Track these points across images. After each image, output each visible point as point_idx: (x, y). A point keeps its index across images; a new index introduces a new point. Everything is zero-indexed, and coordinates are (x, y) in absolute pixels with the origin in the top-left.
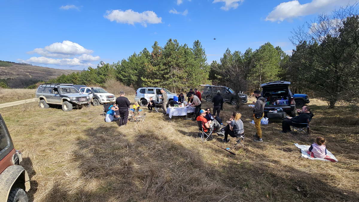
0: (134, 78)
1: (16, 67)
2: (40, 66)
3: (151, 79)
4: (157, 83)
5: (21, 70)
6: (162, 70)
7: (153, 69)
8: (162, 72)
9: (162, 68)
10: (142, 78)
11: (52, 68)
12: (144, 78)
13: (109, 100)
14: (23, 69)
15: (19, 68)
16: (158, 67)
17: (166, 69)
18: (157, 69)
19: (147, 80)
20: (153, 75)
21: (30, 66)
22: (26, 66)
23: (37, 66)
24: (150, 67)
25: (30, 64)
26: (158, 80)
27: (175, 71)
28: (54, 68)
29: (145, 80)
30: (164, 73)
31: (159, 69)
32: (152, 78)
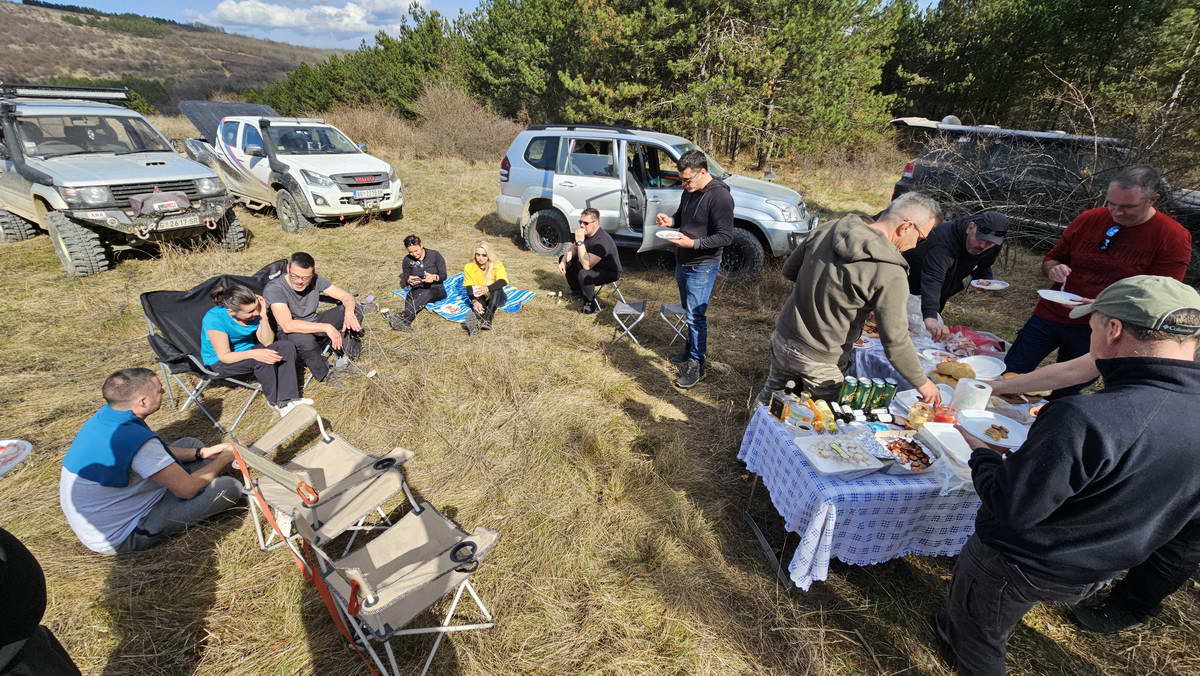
0: (534, 77)
1: (182, 37)
2: (248, 34)
3: (607, 83)
4: (632, 102)
5: (196, 49)
6: (658, 36)
7: (615, 29)
8: (660, 45)
9: (661, 22)
10: (565, 78)
11: (283, 44)
12: (573, 77)
13: (359, 201)
14: (203, 44)
15: (193, 42)
16: (642, 16)
17: (683, 25)
18: (638, 30)
19: (584, 88)
20: (615, 63)
21: (220, 37)
22: (208, 35)
23: (239, 36)
24: (604, 15)
25: (218, 28)
26: (637, 89)
27: (724, 42)
28: (291, 43)
29: (577, 87)
30: (669, 49)
31: (644, 29)
32: (610, 80)
